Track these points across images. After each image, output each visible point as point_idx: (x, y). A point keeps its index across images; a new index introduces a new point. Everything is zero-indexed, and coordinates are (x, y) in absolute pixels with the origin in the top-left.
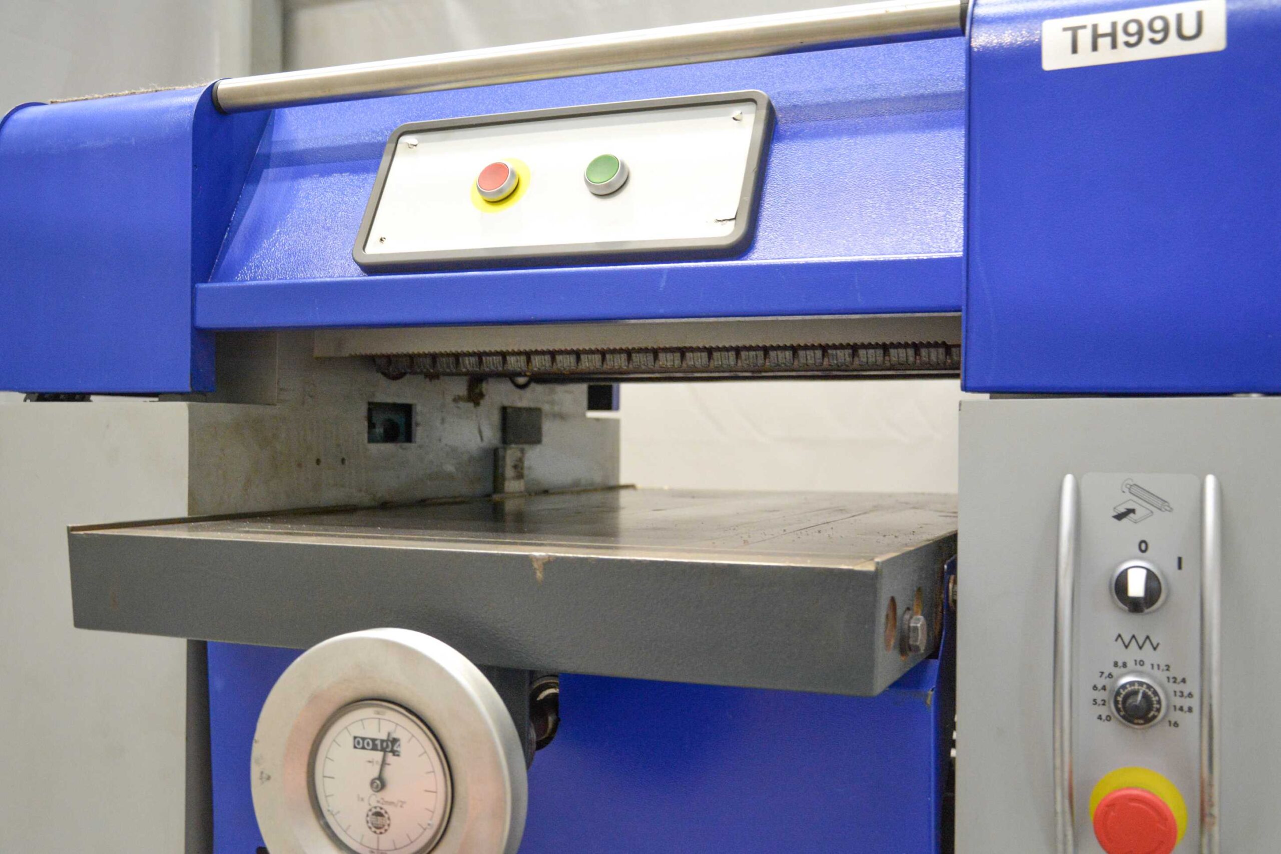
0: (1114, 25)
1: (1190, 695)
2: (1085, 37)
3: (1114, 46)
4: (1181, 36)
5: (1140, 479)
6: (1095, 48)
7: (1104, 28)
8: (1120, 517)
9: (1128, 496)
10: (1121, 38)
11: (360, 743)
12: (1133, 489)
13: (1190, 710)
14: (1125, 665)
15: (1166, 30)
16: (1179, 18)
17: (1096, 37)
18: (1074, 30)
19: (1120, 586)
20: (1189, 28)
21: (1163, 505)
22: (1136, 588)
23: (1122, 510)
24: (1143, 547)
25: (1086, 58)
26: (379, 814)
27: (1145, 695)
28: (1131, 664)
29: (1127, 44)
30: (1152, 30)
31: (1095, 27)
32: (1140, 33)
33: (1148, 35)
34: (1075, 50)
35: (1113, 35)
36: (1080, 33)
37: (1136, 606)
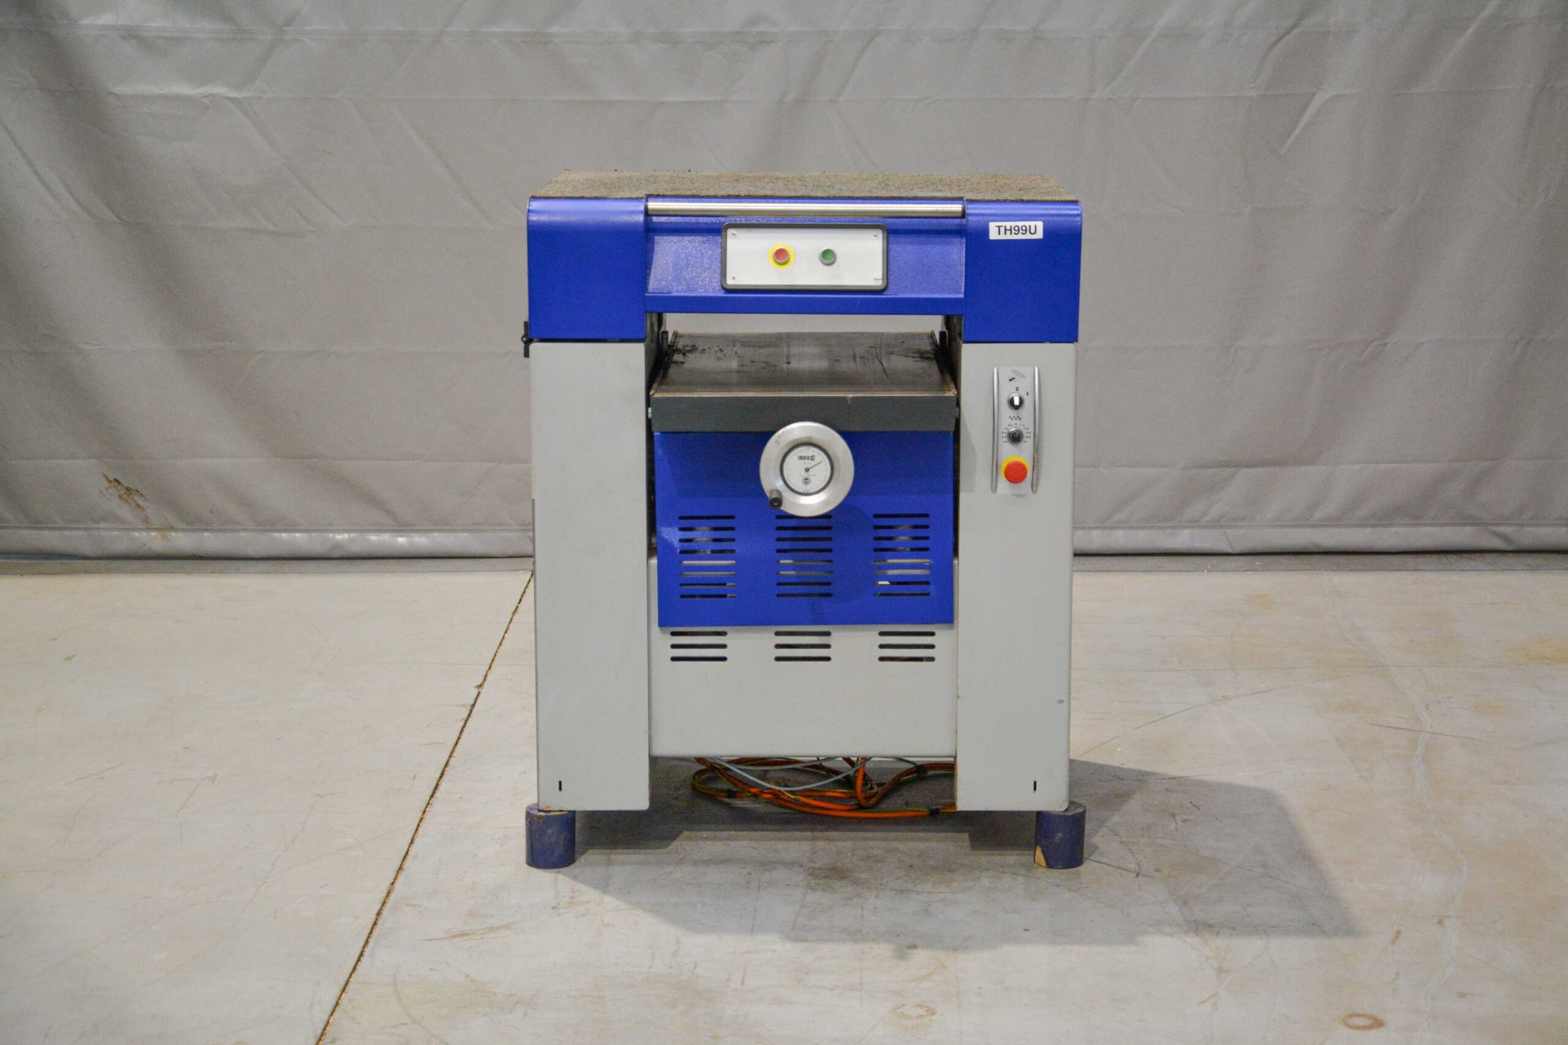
0: (1011, 227)
1: (1030, 433)
2: (1002, 229)
3: (1011, 233)
4: (1030, 233)
5: (1017, 369)
6: (1005, 233)
7: (1008, 228)
8: (1010, 380)
9: (1013, 373)
10: (1013, 231)
11: (801, 458)
12: (1015, 372)
13: (1030, 437)
14: (1011, 425)
15: (1026, 230)
16: (1030, 227)
17: (1006, 230)
18: (999, 227)
19: (1011, 402)
20: (1033, 231)
21: (1023, 376)
22: (1017, 402)
23: (1011, 378)
24: (1017, 389)
25: (1002, 237)
26: (806, 479)
27: (1019, 435)
28: (1013, 425)
29: (1015, 234)
30: (1022, 230)
31: (1005, 227)
32: (1019, 230)
33: (1021, 231)
34: (999, 234)
35: (1011, 230)
36: (1001, 228)
37: (1017, 408)
